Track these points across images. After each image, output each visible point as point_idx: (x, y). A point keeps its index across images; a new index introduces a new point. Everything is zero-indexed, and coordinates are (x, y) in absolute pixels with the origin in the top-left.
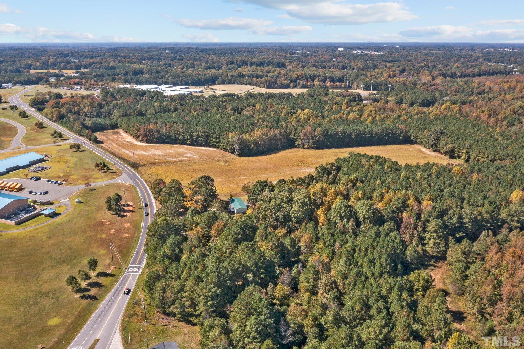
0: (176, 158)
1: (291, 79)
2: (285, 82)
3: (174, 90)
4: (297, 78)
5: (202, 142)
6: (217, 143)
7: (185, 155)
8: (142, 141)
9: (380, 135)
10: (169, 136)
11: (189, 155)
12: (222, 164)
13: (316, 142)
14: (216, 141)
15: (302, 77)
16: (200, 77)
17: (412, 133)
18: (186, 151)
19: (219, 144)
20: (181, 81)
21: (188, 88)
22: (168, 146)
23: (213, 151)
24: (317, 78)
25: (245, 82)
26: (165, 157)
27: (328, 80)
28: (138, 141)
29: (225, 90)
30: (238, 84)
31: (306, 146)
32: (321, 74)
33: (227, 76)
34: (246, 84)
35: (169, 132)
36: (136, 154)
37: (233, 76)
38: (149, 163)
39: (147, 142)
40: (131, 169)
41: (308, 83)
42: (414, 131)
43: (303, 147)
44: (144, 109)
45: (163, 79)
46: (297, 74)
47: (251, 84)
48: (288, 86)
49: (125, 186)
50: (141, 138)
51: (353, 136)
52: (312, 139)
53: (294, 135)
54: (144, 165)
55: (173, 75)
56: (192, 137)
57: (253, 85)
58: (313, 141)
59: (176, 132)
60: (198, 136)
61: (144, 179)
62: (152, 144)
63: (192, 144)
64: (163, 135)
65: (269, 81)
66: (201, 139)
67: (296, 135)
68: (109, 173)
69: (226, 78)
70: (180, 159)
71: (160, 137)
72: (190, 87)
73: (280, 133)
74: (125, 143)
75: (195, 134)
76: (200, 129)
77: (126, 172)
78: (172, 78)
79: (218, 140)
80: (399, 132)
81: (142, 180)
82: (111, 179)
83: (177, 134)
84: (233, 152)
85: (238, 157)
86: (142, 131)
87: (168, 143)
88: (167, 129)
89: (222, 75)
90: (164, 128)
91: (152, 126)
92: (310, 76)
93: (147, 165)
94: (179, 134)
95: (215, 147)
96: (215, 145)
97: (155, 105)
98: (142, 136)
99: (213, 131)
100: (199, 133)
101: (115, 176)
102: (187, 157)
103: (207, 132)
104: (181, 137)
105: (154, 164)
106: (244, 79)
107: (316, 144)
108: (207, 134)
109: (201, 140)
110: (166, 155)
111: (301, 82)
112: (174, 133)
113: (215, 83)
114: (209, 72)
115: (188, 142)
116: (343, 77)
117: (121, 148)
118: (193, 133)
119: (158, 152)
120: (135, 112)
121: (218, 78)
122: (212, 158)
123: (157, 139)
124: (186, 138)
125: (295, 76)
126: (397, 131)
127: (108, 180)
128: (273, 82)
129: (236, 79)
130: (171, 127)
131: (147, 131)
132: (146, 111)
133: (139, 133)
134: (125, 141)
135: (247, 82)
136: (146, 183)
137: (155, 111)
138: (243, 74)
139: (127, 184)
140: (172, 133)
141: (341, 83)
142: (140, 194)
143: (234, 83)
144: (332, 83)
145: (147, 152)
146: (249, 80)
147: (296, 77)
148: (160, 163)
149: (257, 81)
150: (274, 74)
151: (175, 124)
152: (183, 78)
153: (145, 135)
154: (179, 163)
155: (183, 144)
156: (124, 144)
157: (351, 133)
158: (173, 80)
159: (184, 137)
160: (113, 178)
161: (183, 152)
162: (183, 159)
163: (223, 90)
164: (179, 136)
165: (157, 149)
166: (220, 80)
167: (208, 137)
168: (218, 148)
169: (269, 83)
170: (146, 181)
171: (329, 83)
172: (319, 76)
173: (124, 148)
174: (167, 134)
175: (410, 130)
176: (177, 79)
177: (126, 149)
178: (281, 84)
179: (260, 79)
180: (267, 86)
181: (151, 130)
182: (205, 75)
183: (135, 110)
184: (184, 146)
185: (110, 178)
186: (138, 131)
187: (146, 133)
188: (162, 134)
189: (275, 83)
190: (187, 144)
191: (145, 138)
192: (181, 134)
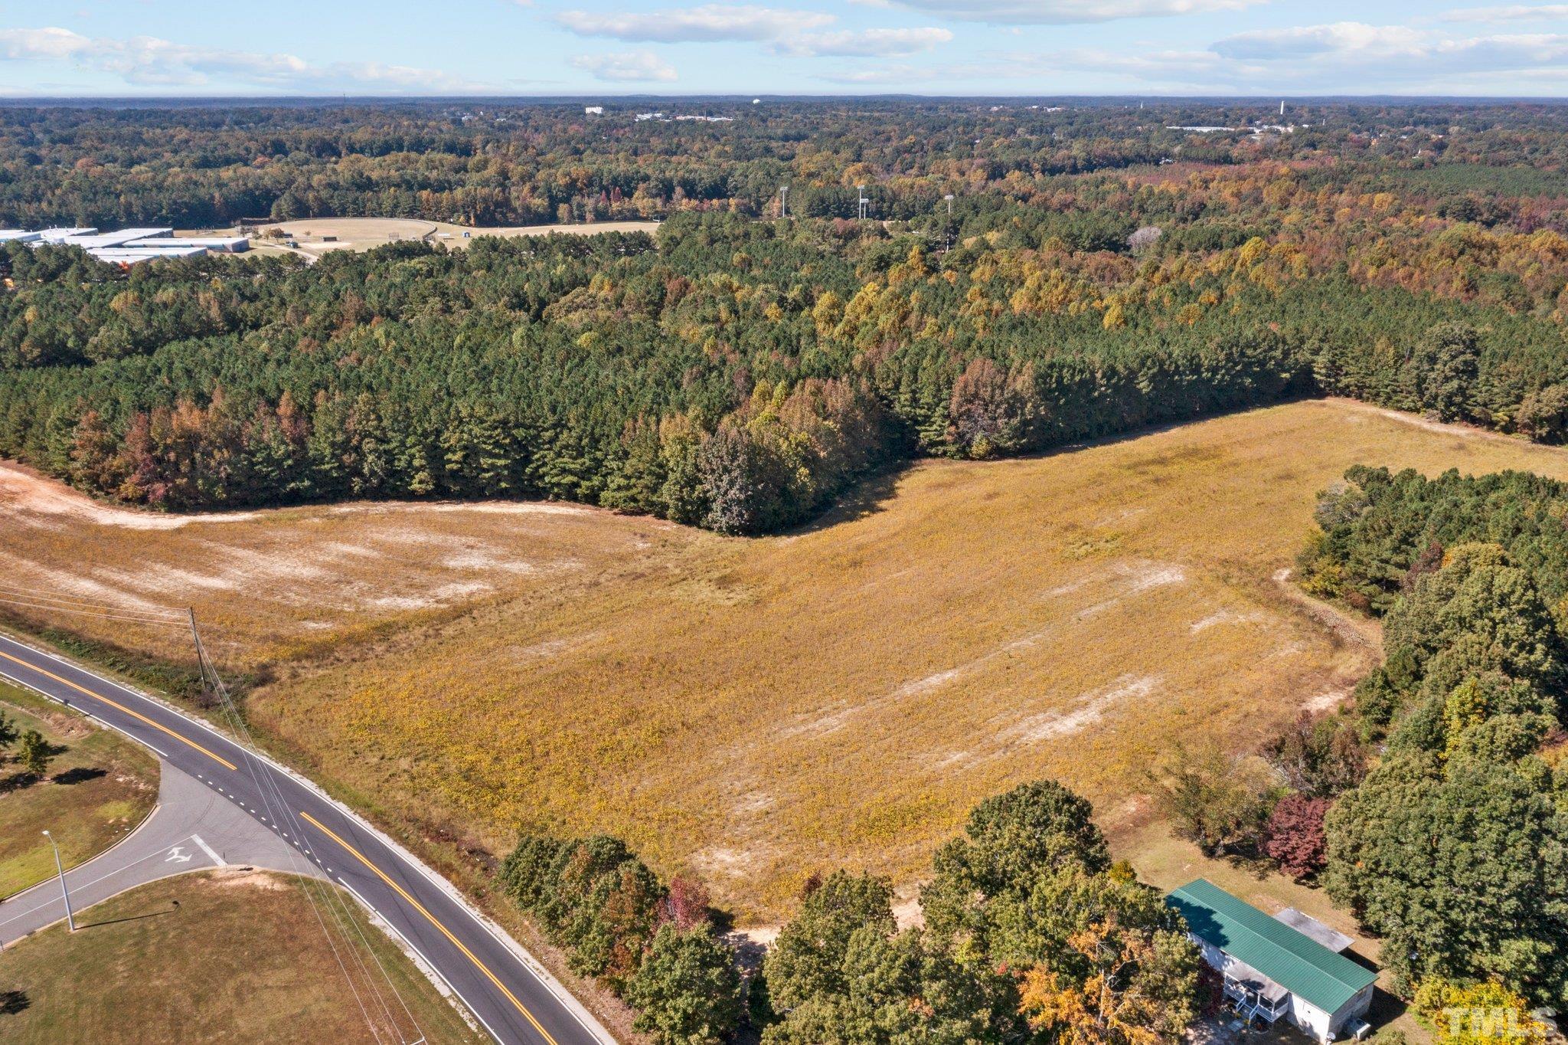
0: (422, 589)
1: (549, 190)
2: (539, 203)
3: (120, 246)
4: (572, 188)
5: (498, 478)
6: (585, 474)
7: (451, 563)
8: (141, 502)
9: (1228, 373)
10: (303, 464)
11: (476, 561)
12: (704, 591)
13: (1025, 423)
14: (575, 466)
15: (590, 183)
16: (202, 192)
17: (1316, 352)
18: (436, 539)
19: (596, 481)
20: (129, 213)
21: (171, 235)
22: (311, 517)
23: (574, 518)
24: (642, 186)
25: (387, 205)
26: (346, 590)
27: (679, 190)
28: (112, 504)
29: (334, 239)
30: (360, 213)
31: (979, 445)
32: (649, 172)
33: (310, 187)
34: (392, 215)
35: (300, 441)
36: (157, 598)
37: (333, 186)
38: (284, 651)
39: (174, 506)
40: (206, 725)
41: (615, 206)
42: (1326, 347)
43: (965, 455)
44: (69, 330)
45: (44, 205)
46: (568, 174)
47: (412, 213)
48: (551, 218)
49: (257, 898)
50: (128, 487)
51: (1144, 386)
52: (1010, 414)
53: (915, 401)
54: (264, 677)
55: (86, 185)
56: (435, 455)
57: (422, 217)
58: (1015, 421)
59: (340, 438)
60: (471, 452)
61: (354, 803)
62: (206, 518)
63: (439, 493)
64: (269, 460)
65: (485, 200)
66: (486, 462)
67: (926, 398)
68: (46, 784)
69: (311, 195)
70: (446, 591)
71: (251, 473)
72: (176, 233)
73: (860, 400)
74: (36, 524)
75: (451, 437)
76: (480, 411)
77: (187, 762)
78: (85, 199)
79: (586, 461)
80: (1278, 353)
81: (342, 808)
82: (98, 846)
83: (345, 447)
84: (693, 515)
85: (741, 543)
86: (133, 449)
87: (295, 499)
88: (285, 423)
89: (290, 183)
90: (269, 423)
91: (188, 417)
92: (615, 181)
93: (283, 673)
94: (357, 449)
95: (570, 495)
96: (577, 485)
97: (116, 304)
98: (136, 477)
99: (552, 419)
100: (477, 431)
101: (116, 811)
102: (470, 575)
103: (517, 426)
104: (371, 463)
105: (320, 652)
106: (383, 196)
107: (1023, 435)
108: (520, 433)
109: (493, 467)
110: (345, 573)
111: (590, 203)
112: (333, 445)
113: (268, 214)
114: (231, 173)
115: (415, 486)
116: (724, 180)
117: (28, 565)
118: (438, 433)
119: (281, 566)
120: (25, 346)
121: (276, 197)
122: (618, 568)
123: (230, 483)
124: (401, 464)
125: (562, 181)
126: (1271, 348)
127: (81, 858)
128: (498, 205)
129: (351, 196)
130: (304, 412)
131: (167, 448)
132: (82, 336)
133: (116, 462)
134: (28, 513)
135: (396, 206)
136: (403, 841)
137: (132, 333)
138: (369, 178)
139: (262, 882)
140: (320, 445)
141: (724, 201)
142: (414, 955)
143: (343, 213)
144: (694, 202)
145: (216, 573)
146: (405, 197)
147: (566, 185)
148: (354, 640)
149: (438, 203)
150: (486, 173)
151: (322, 393)
152: (133, 198)
153: (160, 466)
154: (466, 623)
155: (385, 498)
156: (31, 534)
157: (1132, 375)
158: (92, 208)
159: (390, 457)
160: (107, 835)
161: (426, 549)
162: (465, 589)
163: (326, 239)
164: (362, 457)
165: (264, 546)
166: (284, 203)
167: (523, 451)
168: (593, 499)
169: (487, 208)
170: (380, 820)
171: (685, 201)
172: (646, 178)
173: (52, 564)
174: (288, 455)
175: (1302, 341)
176: (104, 203)
177: (66, 567)
178: (527, 209)
179: (446, 194)
180: (476, 216)
181: (190, 440)
182: (220, 185)
183: (23, 334)
184: (395, 505)
185: (85, 833)
186: (110, 449)
187: (159, 461)
188: (259, 457)
189: (505, 204)
190: (413, 497)
191: (160, 488)
192: (368, 445)
